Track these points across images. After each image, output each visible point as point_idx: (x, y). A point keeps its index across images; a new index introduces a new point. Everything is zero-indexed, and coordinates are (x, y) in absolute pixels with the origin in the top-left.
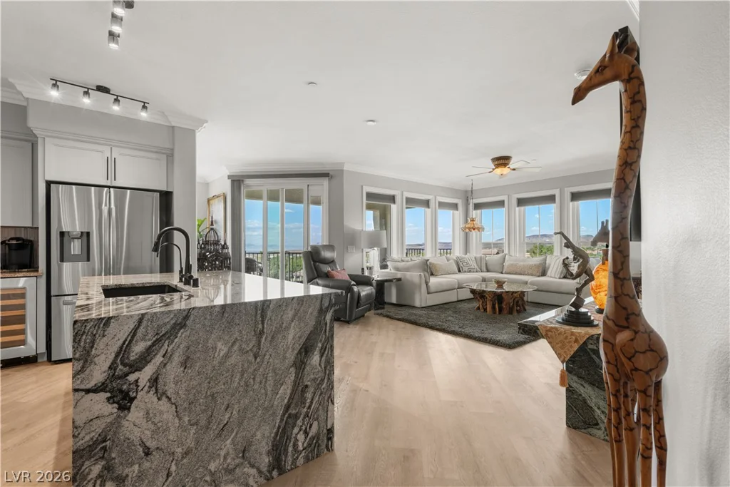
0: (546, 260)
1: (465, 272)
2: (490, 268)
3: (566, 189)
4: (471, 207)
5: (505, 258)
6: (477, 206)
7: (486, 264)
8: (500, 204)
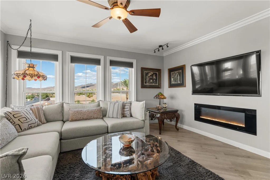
0: (99, 105)
1: (25, 130)
2: (50, 117)
3: (107, 57)
4: (14, 54)
5: (62, 107)
6: (21, 54)
7: (44, 115)
8: (55, 58)
